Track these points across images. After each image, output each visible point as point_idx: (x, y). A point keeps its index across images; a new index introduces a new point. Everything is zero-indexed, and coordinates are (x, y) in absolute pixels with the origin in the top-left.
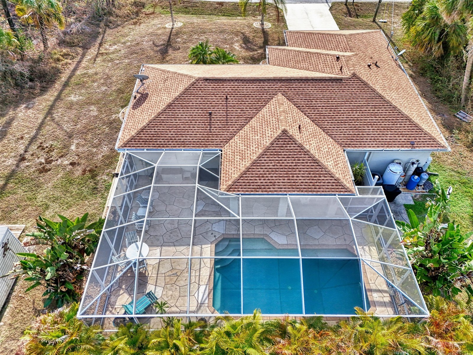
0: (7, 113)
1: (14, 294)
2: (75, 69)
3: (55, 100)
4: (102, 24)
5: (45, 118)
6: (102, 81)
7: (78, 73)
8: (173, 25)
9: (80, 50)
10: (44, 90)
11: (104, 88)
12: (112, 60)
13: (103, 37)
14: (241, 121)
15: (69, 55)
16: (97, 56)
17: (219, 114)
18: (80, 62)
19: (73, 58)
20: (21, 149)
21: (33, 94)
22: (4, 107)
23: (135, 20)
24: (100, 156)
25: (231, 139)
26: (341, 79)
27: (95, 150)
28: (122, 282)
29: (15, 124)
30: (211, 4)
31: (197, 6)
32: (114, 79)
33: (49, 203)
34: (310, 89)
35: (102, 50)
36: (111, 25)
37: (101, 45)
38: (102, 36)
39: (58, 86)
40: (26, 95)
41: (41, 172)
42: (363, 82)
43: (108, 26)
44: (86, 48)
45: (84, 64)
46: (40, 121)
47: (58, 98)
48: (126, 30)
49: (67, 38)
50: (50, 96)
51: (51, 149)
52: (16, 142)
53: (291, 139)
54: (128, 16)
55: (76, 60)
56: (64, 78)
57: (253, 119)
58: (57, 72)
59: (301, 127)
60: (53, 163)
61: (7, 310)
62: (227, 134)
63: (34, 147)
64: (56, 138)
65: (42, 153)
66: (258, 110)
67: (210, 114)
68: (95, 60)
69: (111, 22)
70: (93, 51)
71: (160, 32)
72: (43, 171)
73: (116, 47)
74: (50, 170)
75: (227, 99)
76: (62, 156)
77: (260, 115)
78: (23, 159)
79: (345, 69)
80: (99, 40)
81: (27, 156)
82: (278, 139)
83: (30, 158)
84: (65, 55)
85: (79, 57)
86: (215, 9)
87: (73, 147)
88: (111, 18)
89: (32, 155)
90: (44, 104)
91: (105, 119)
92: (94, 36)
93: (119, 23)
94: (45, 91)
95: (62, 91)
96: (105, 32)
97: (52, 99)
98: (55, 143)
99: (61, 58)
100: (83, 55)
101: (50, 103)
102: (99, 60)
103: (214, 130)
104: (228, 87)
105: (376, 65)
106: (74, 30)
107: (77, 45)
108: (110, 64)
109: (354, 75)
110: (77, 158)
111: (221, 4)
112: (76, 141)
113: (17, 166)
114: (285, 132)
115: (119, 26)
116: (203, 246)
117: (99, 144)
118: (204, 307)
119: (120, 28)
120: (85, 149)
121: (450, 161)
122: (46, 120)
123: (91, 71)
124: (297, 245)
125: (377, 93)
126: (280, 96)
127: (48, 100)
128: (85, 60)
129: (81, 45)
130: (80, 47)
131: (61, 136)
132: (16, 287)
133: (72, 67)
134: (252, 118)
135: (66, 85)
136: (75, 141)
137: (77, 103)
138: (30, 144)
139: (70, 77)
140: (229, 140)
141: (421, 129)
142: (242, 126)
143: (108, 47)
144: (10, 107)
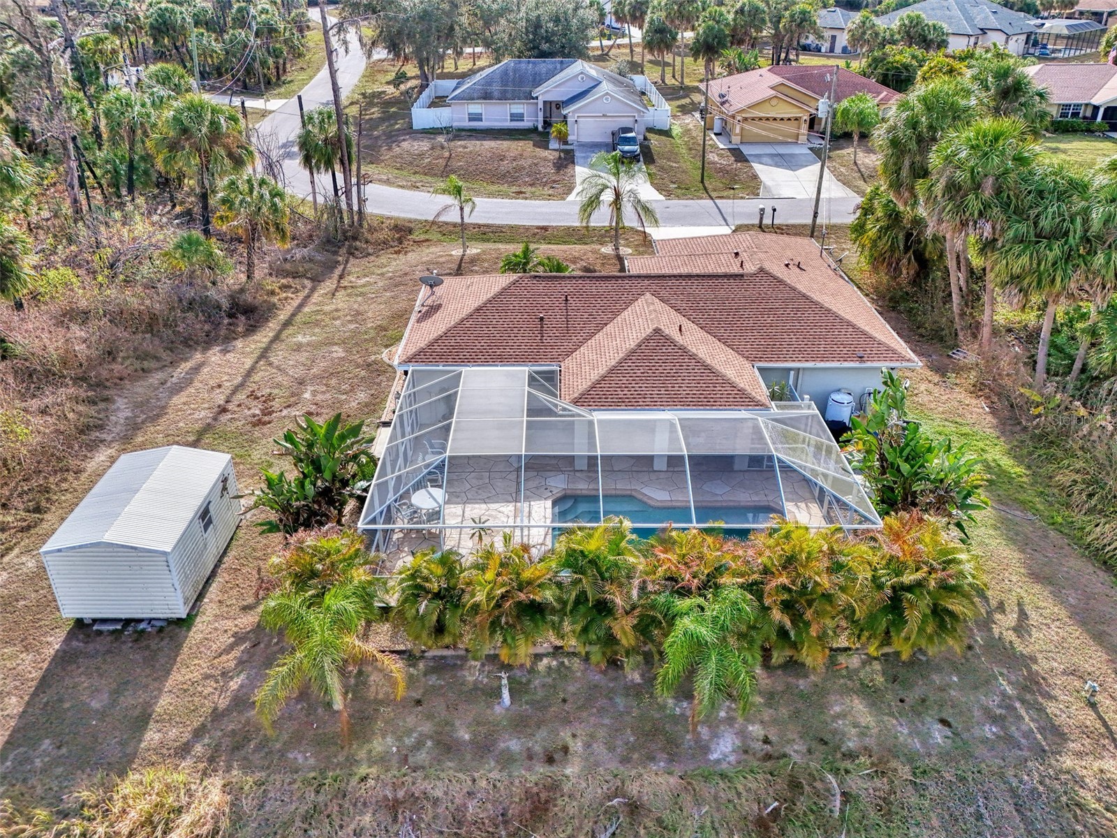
0: (191, 357)
1: (223, 566)
2: (301, 306)
3: (272, 342)
4: (343, 251)
5: (257, 362)
6: (349, 318)
7: (306, 310)
8: (464, 251)
9: (308, 283)
10: (252, 329)
11: (352, 326)
12: (362, 294)
13: (345, 268)
14: (590, 328)
15: (291, 287)
16: (336, 290)
17: (556, 318)
18: (308, 297)
19: (297, 291)
20: (220, 400)
21: (234, 332)
22: (187, 350)
23: (396, 249)
24: (354, 404)
25: (575, 350)
26: (742, 276)
27: (344, 397)
28: (402, 544)
29: (205, 370)
30: (527, 229)
31: (502, 232)
32: (370, 314)
33: (272, 460)
34: (695, 288)
35: (344, 283)
36: (356, 252)
37: (341, 277)
38: (342, 267)
39: (273, 325)
40: (223, 332)
41: (254, 425)
42: (775, 278)
43: (352, 254)
44: (317, 280)
45: (316, 298)
46: (247, 366)
47: (276, 338)
48: (383, 260)
49: (288, 266)
50: (262, 337)
51: (270, 398)
52: (209, 392)
53: (668, 339)
54: (384, 243)
55: (302, 295)
56: (283, 316)
57: (609, 325)
58: (272, 308)
59: (683, 329)
60: (275, 415)
61: (214, 585)
62: (568, 345)
63: (241, 396)
64: (279, 386)
65: (255, 403)
66: (616, 313)
67: (542, 320)
68: (334, 295)
69: (357, 249)
70: (329, 285)
71: (442, 260)
72: (259, 423)
73: (367, 279)
74: (269, 423)
75: (567, 300)
76: (289, 406)
77: (619, 319)
78: (224, 410)
79: (746, 265)
80: (338, 272)
81: (230, 407)
82: (647, 339)
83: (236, 409)
84: (285, 287)
85: (307, 291)
86: (535, 234)
87: (307, 395)
88: (358, 243)
89: (239, 405)
90: (253, 347)
91: (359, 360)
92: (331, 267)
93: (371, 251)
94: (253, 331)
95: (280, 332)
96: (347, 262)
97: (266, 340)
98: (276, 391)
99: (277, 290)
100: (313, 290)
101: (264, 345)
102: (340, 294)
103: (547, 340)
104: (567, 287)
105: (798, 266)
106: (298, 256)
107: (304, 276)
108: (360, 299)
109: (762, 270)
110: (314, 407)
111: (545, 228)
112: (310, 388)
113: (215, 419)
114: (657, 331)
115: (370, 254)
116: (532, 503)
117: (351, 391)
119: (372, 258)
120: (328, 396)
121: (941, 409)
122: (258, 365)
123: (327, 308)
124: (689, 502)
125: (800, 293)
126: (648, 295)
127: (260, 342)
128: (316, 295)
129: (309, 275)
130: (308, 278)
131: (285, 383)
132: (226, 559)
133: (296, 303)
135: (287, 323)
136: (308, 387)
137: (308, 344)
138: (234, 392)
139: (293, 315)
140: (572, 352)
141: (872, 338)
142: (592, 335)
143: (353, 279)
144: (196, 350)
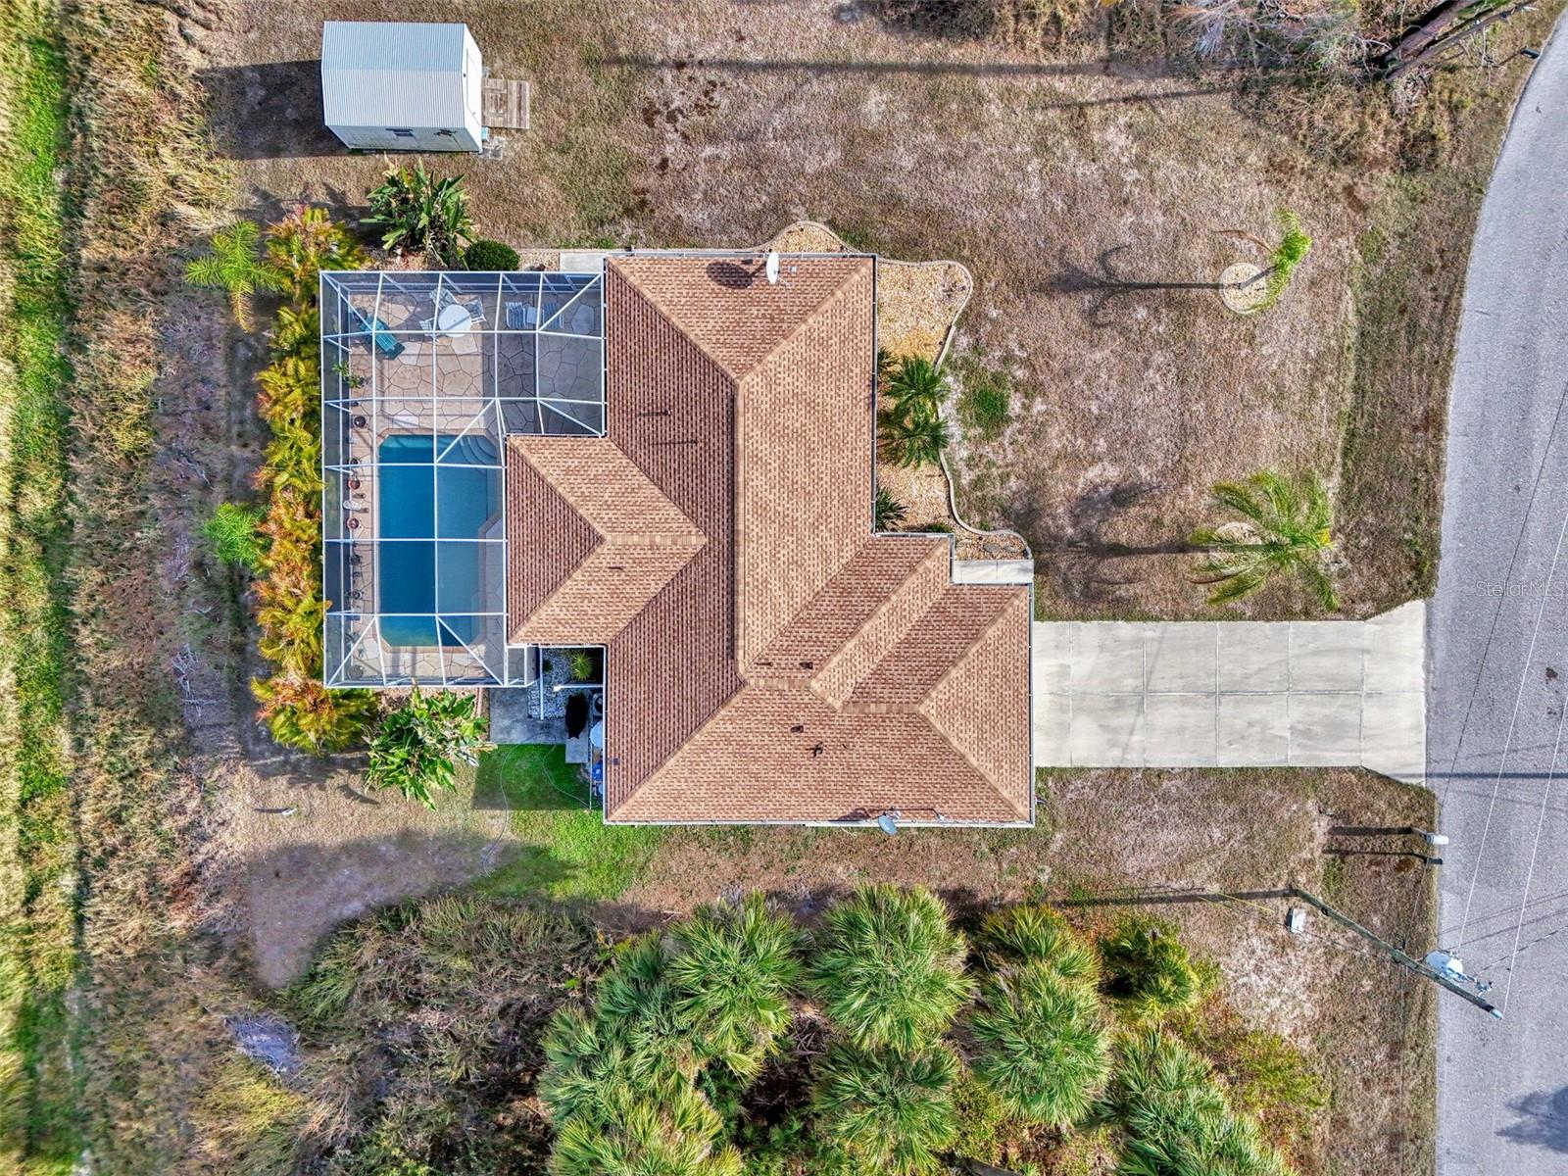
2: (998, 70)
7: (985, 81)
13: (1176, 95)
14: (655, 471)
16: (1070, 105)
17: (668, 429)
18: (1037, 70)
19: (1051, 47)
24: (680, 211)
25: (625, 453)
26: (734, 657)
27: (698, 196)
37: (1133, 99)
38: (1184, 89)
42: (730, 696)
51: (706, 109)
52: (729, 30)
55: (1042, 58)
57: (657, 491)
60: (668, 126)
62: (632, 444)
63: (712, 73)
65: (695, 95)
66: (677, 501)
67: (666, 413)
68: (1048, 107)
70: (1092, 88)
73: (1120, 143)
75: (697, 442)
77: (664, 502)
78: (681, 64)
81: (689, 69)
82: (590, 528)
83: (684, 78)
85: (1058, 62)
89: (691, 78)
91: (790, 195)
94: (899, 28)
96: (1208, 91)
104: (719, 443)
110: (678, 167)
112: (725, 151)
114: (600, 540)
117: (712, 201)
118: (387, 424)
120: (702, 177)
123: (990, 108)
125: (706, 721)
126: (701, 540)
128: (1046, 79)
133: (1008, 59)
134: (661, 489)
136: (728, 149)
137: (855, 116)
141: (639, 783)
142: (646, 472)
